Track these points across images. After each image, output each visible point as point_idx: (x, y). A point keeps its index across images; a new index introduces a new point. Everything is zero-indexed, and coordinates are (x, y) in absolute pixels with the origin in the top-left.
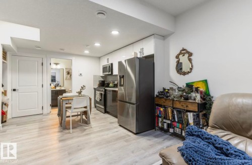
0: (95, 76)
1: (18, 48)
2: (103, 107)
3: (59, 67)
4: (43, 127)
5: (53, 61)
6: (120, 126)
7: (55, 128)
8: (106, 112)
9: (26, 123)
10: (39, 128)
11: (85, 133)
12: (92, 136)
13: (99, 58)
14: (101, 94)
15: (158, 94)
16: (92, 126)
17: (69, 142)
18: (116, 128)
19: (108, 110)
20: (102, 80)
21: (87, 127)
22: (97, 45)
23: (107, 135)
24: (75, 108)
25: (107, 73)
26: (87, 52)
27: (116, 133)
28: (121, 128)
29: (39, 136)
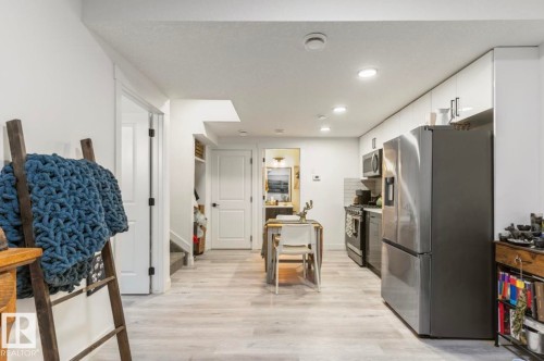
0: (347, 181)
1: (219, 137)
2: (359, 252)
3: (283, 164)
4: (241, 272)
5: (269, 154)
6: (387, 304)
7: (257, 278)
8: (365, 264)
9: (225, 261)
10: (236, 273)
11: (301, 300)
12: (313, 310)
13: (358, 139)
14: (356, 221)
15: (506, 234)
16: (322, 290)
17: (265, 310)
18: (373, 306)
19: (370, 261)
20: (365, 188)
21: (311, 290)
22: (340, 110)
23: (345, 317)
24: (285, 246)
25: (372, 173)
26: (325, 129)
27: (368, 320)
28: (388, 311)
29: (229, 286)
